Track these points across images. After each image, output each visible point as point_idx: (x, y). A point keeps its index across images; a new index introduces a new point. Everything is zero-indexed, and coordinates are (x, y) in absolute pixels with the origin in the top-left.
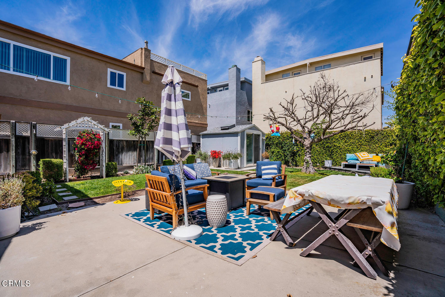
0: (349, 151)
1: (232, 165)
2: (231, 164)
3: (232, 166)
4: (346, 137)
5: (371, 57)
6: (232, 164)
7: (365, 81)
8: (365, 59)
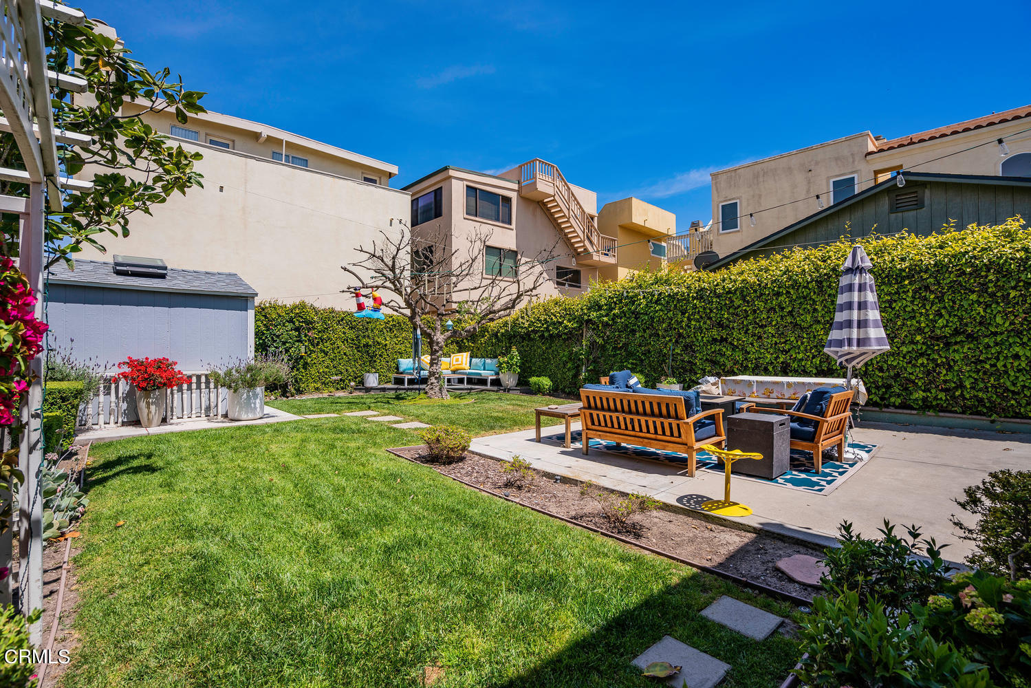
0: (400, 353)
1: (258, 405)
2: (255, 404)
3: (258, 410)
4: (395, 326)
5: (374, 181)
6: (258, 401)
7: (391, 225)
8: (366, 179)
